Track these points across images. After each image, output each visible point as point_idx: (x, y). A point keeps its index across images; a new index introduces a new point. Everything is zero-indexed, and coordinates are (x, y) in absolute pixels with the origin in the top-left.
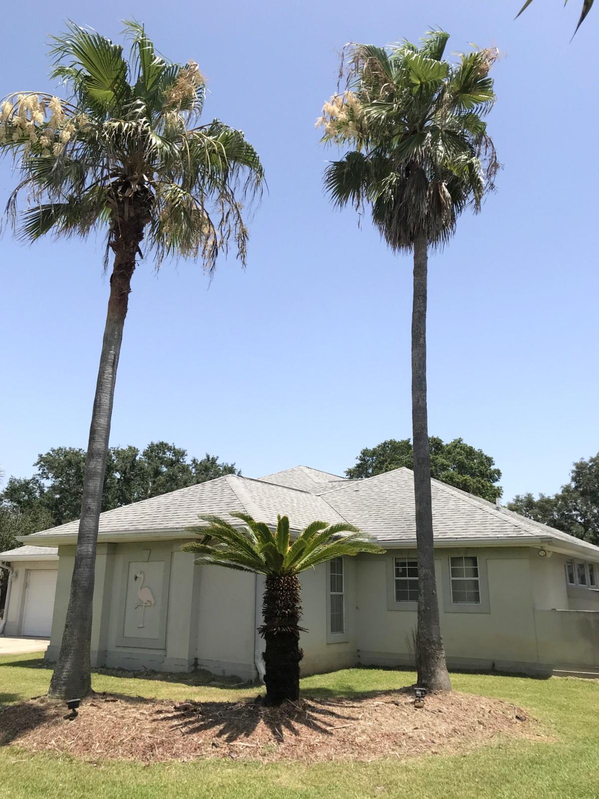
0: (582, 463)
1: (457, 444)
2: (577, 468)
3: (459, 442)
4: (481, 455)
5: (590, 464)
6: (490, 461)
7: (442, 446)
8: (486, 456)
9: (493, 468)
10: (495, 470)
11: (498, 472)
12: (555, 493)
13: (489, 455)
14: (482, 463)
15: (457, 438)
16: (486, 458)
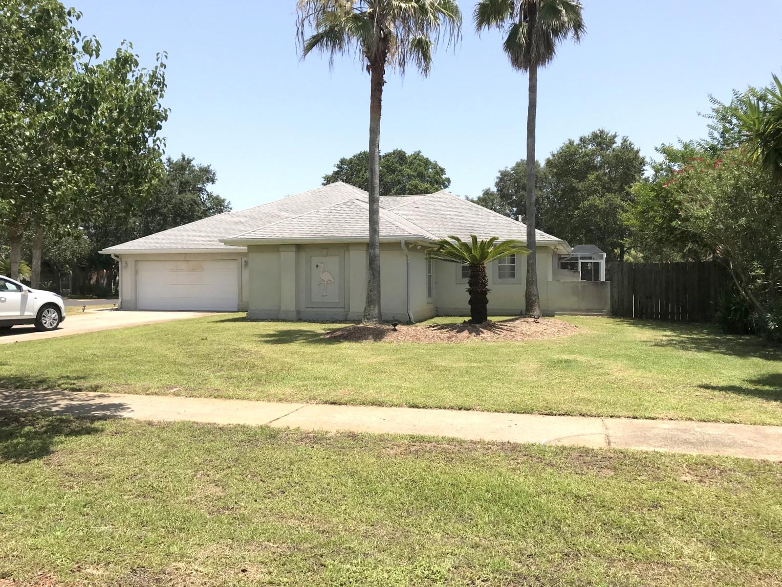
0: (505, 171)
1: (417, 155)
2: (501, 174)
3: (418, 154)
4: (435, 166)
5: (512, 172)
6: (442, 171)
7: (406, 157)
8: (439, 167)
9: (444, 177)
10: (446, 178)
11: (449, 180)
12: (478, 196)
13: (442, 167)
14: (437, 173)
15: (417, 150)
16: (440, 168)
